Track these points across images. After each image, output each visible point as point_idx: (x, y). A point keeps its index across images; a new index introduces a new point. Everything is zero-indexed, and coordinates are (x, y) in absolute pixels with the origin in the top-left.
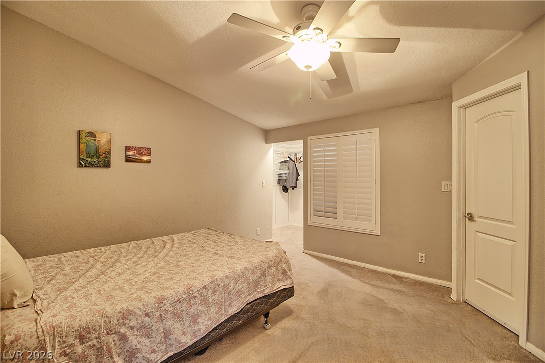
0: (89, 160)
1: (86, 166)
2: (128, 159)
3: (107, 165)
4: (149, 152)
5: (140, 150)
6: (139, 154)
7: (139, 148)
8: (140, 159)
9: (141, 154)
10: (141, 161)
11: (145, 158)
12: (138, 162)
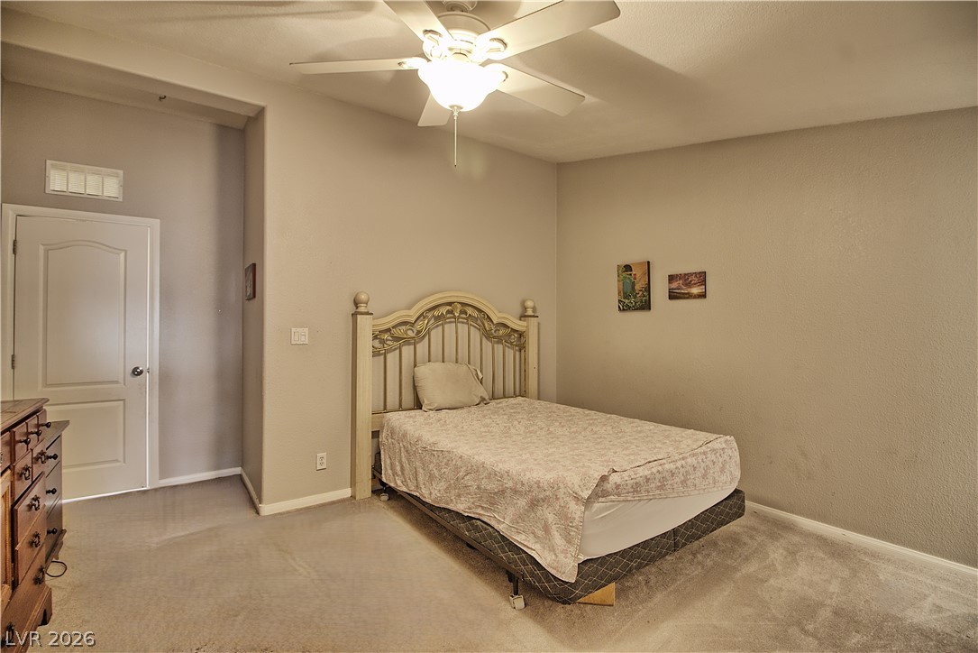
0: (627, 301)
1: (624, 310)
2: (673, 296)
3: (646, 306)
4: (702, 278)
5: (686, 279)
6: (686, 285)
7: (685, 275)
8: (688, 293)
9: (689, 285)
10: (689, 296)
11: (695, 290)
12: (685, 298)
